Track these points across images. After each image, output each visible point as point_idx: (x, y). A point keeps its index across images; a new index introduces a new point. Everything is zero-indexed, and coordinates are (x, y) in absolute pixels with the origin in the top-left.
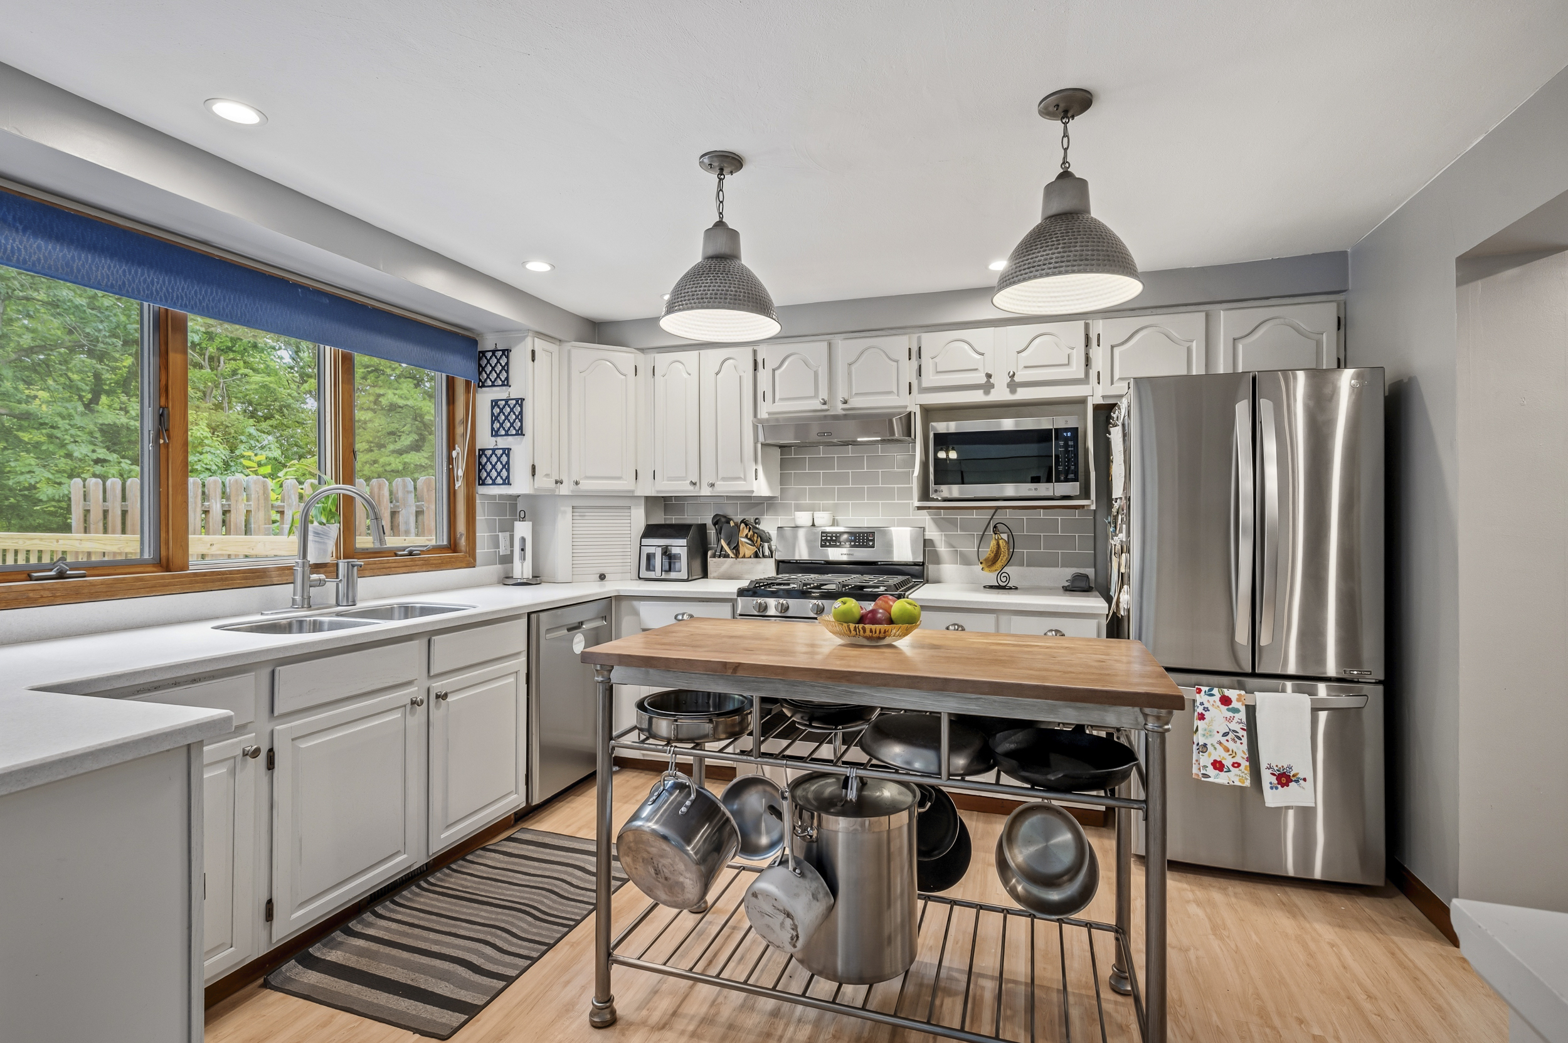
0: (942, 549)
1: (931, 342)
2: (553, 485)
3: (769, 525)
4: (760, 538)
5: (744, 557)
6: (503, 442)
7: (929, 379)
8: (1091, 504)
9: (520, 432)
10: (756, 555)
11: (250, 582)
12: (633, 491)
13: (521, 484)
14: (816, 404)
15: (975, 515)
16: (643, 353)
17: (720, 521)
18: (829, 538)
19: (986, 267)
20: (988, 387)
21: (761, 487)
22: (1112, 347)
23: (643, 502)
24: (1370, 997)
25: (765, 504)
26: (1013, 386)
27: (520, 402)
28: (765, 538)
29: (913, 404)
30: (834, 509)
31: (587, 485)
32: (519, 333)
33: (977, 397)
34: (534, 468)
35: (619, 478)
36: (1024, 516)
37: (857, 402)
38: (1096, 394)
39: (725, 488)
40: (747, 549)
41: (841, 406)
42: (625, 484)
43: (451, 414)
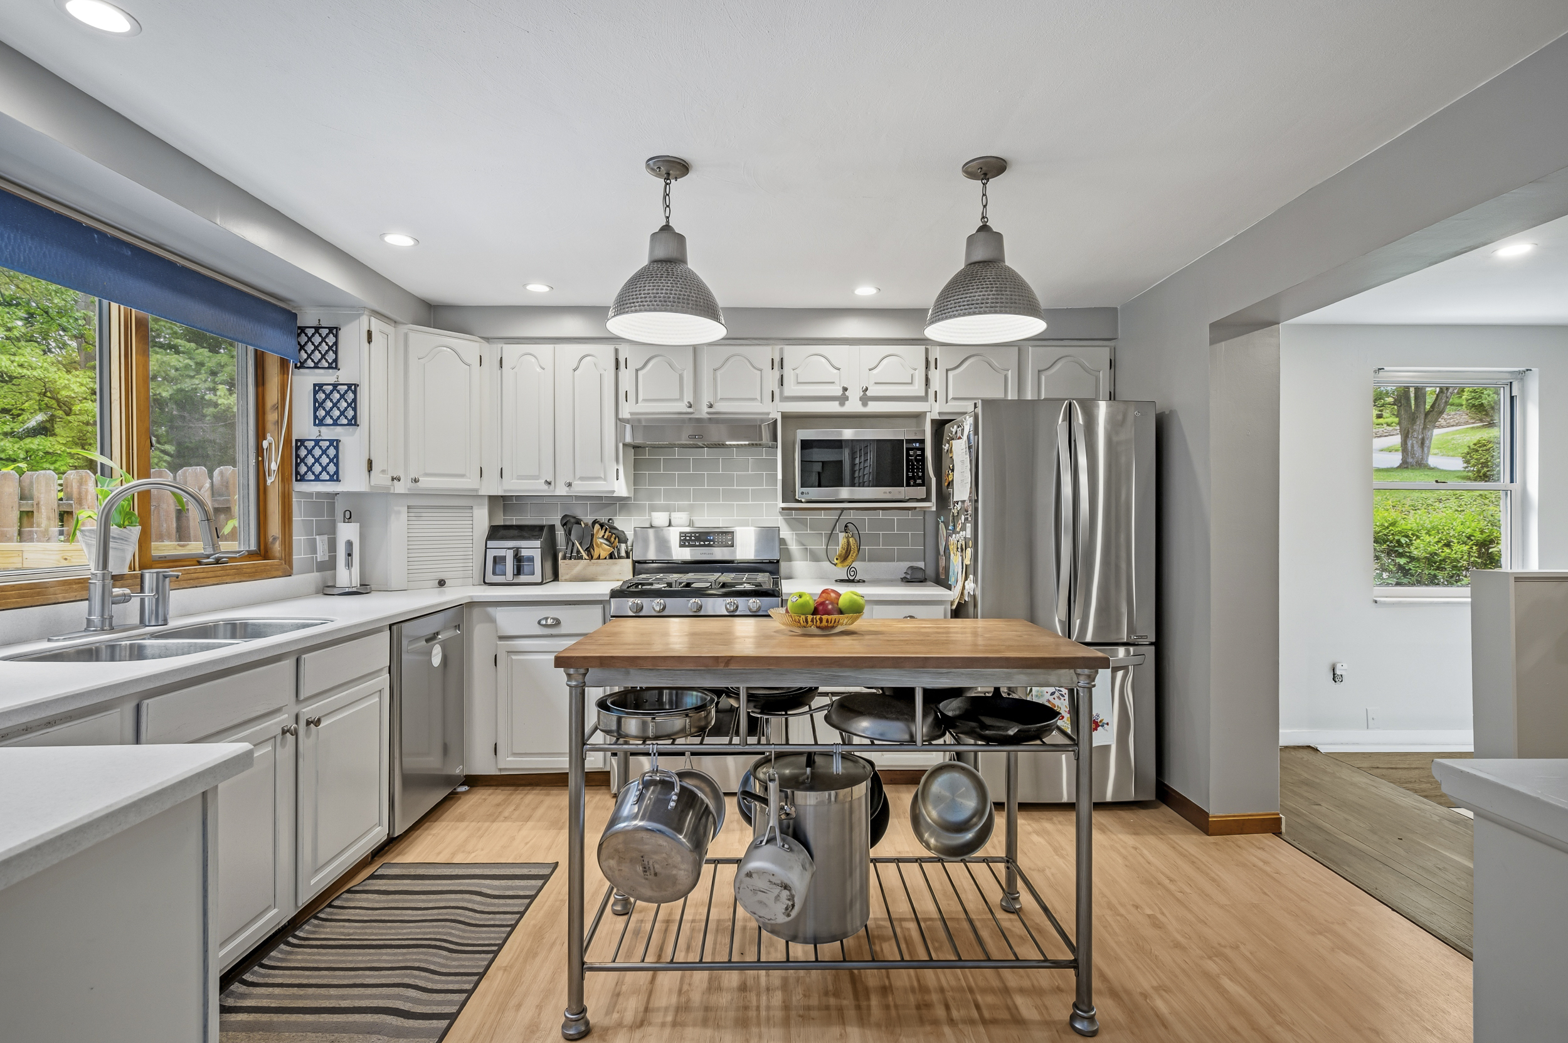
0: (793, 547)
1: (793, 354)
2: (389, 482)
3: (626, 524)
4: (616, 537)
5: (599, 558)
6: (327, 433)
7: (791, 389)
8: (932, 505)
9: (353, 422)
10: (611, 556)
11: (29, 601)
12: (477, 490)
13: (353, 480)
14: (682, 407)
15: (822, 515)
16: (488, 342)
17: (569, 522)
18: (688, 538)
19: (853, 292)
20: (843, 399)
21: (621, 488)
22: (947, 371)
23: (486, 501)
24: (1171, 880)
25: (619, 504)
26: (865, 399)
27: (353, 388)
28: (622, 539)
29: (774, 411)
30: (690, 509)
31: (426, 483)
32: (355, 310)
33: (833, 407)
34: (370, 462)
35: (462, 476)
36: (866, 516)
37: (722, 407)
38: (934, 410)
39: (582, 488)
40: (602, 548)
41: (706, 409)
42: (469, 482)
43: (260, 397)
